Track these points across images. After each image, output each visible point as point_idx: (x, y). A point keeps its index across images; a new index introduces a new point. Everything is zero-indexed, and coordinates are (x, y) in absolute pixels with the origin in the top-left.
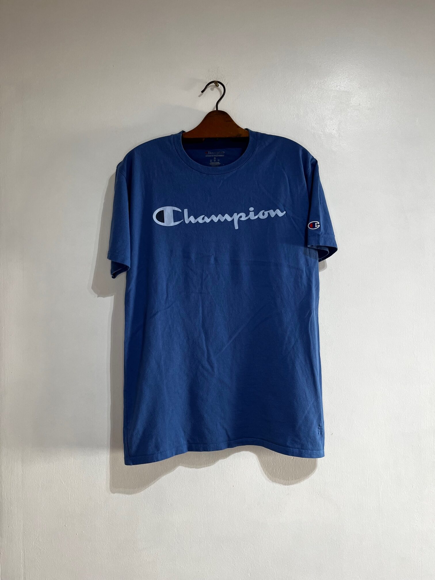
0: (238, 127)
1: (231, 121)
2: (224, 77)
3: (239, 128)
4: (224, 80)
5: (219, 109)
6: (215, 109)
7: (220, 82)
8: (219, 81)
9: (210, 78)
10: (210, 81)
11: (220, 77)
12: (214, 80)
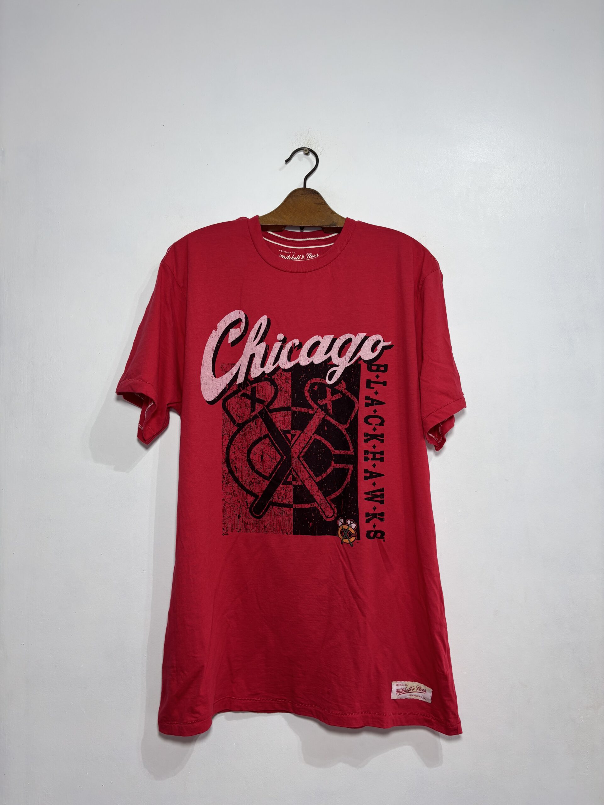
0: (333, 212)
1: (323, 205)
2: (317, 143)
3: (335, 215)
4: (317, 147)
5: (308, 186)
6: (302, 186)
7: (313, 149)
8: (310, 148)
9: (297, 143)
10: (298, 148)
11: (311, 143)
12: (304, 147)
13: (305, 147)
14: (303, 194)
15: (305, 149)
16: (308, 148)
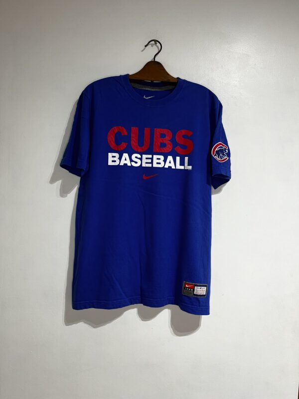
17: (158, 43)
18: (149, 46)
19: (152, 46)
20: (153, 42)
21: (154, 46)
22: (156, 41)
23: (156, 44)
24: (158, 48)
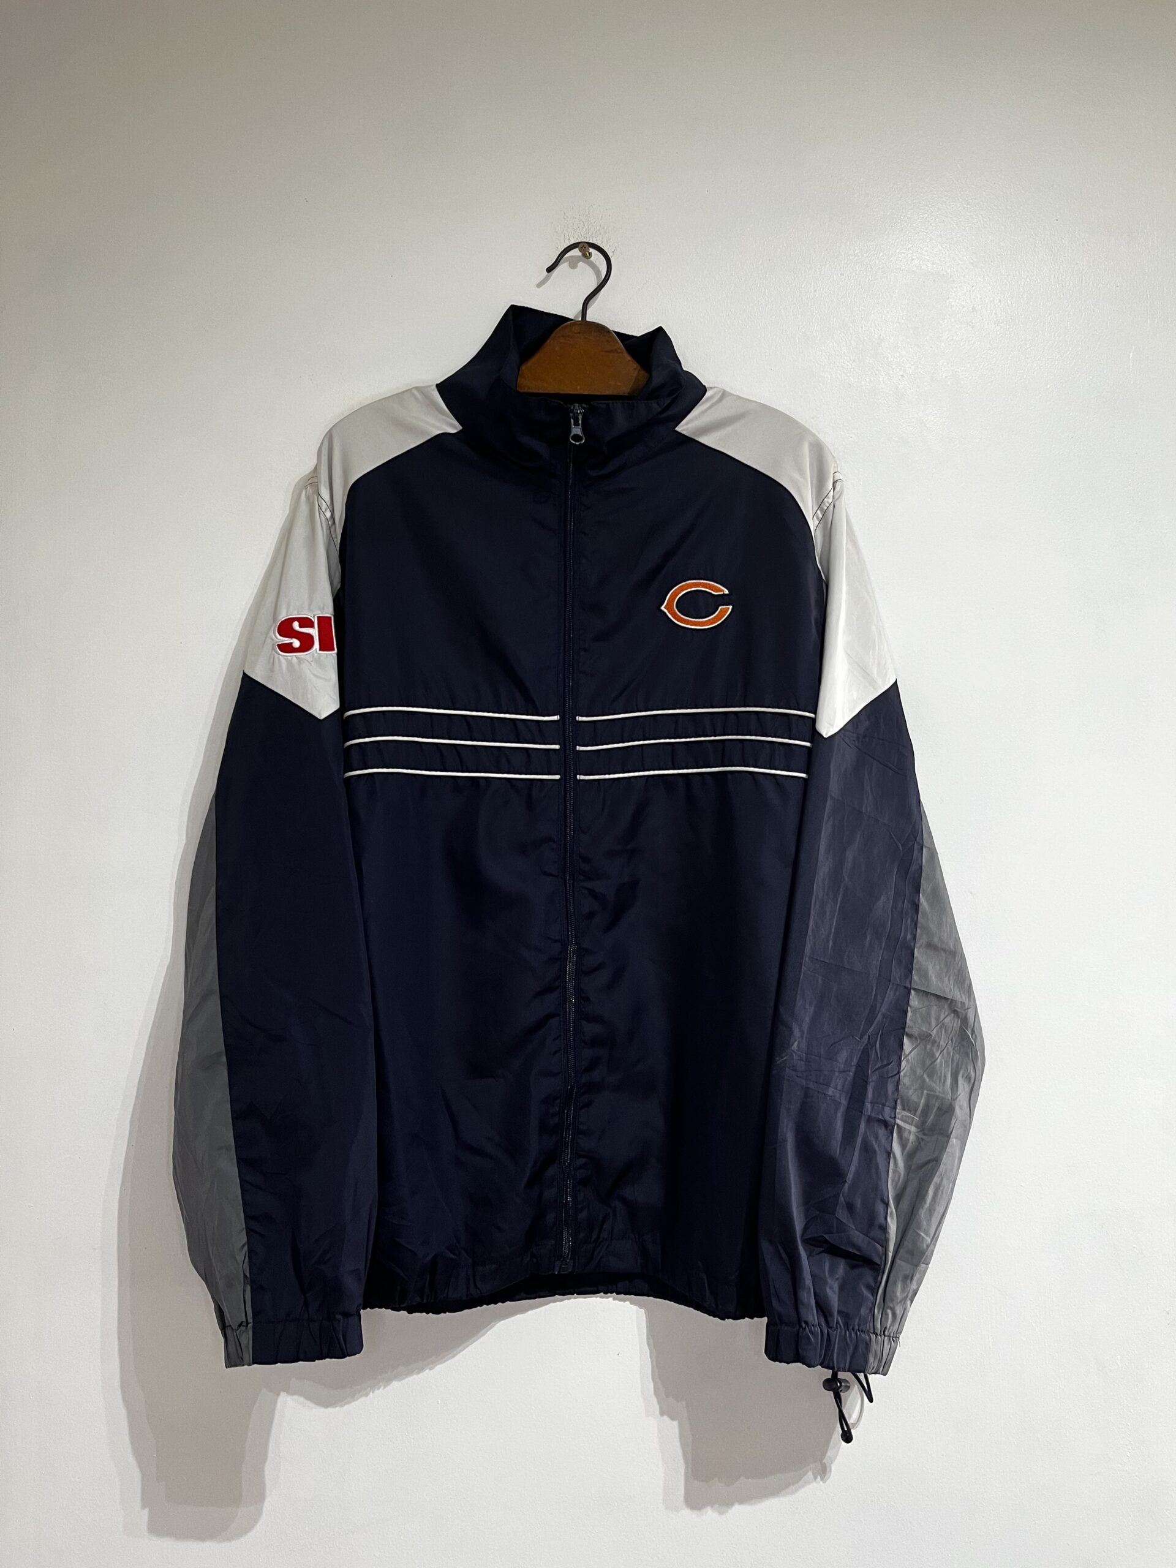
1: (618, 352)
2: (606, 233)
4: (606, 240)
5: (589, 319)
6: (580, 319)
8: (594, 243)
9: (567, 235)
10: (569, 244)
11: (594, 232)
12: (580, 241)
13: (583, 241)
14: (579, 333)
15: (581, 245)
16: (587, 243)
17: (595, 255)
18: (563, 266)
19: (573, 266)
20: (576, 252)
21: (581, 264)
22: (586, 247)
23: (586, 256)
24: (597, 272)
